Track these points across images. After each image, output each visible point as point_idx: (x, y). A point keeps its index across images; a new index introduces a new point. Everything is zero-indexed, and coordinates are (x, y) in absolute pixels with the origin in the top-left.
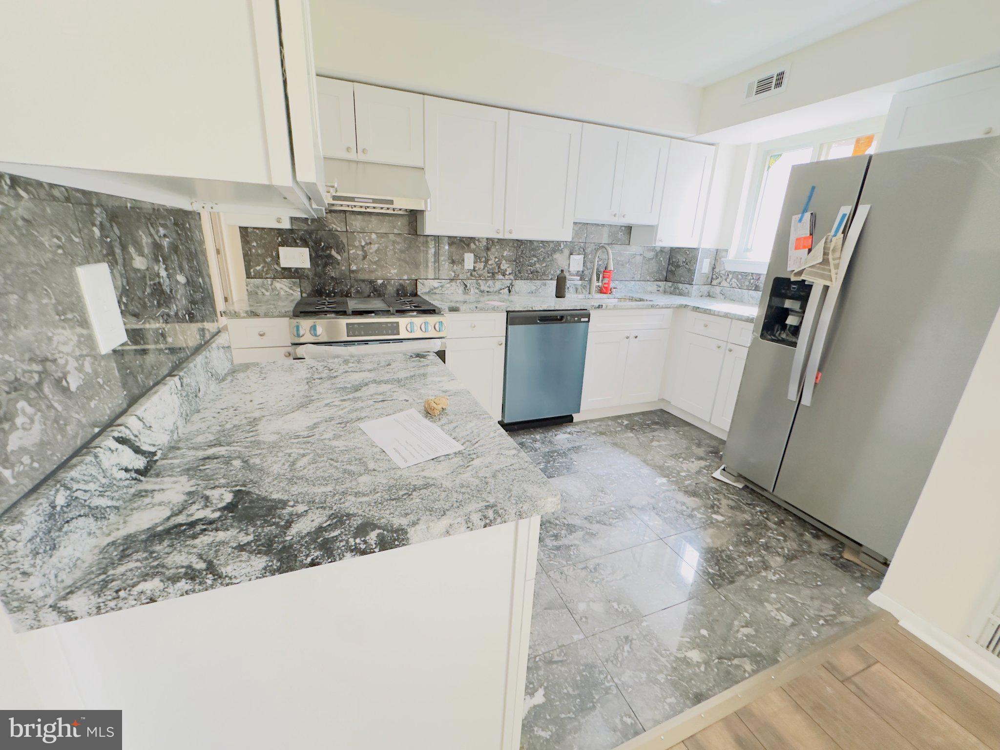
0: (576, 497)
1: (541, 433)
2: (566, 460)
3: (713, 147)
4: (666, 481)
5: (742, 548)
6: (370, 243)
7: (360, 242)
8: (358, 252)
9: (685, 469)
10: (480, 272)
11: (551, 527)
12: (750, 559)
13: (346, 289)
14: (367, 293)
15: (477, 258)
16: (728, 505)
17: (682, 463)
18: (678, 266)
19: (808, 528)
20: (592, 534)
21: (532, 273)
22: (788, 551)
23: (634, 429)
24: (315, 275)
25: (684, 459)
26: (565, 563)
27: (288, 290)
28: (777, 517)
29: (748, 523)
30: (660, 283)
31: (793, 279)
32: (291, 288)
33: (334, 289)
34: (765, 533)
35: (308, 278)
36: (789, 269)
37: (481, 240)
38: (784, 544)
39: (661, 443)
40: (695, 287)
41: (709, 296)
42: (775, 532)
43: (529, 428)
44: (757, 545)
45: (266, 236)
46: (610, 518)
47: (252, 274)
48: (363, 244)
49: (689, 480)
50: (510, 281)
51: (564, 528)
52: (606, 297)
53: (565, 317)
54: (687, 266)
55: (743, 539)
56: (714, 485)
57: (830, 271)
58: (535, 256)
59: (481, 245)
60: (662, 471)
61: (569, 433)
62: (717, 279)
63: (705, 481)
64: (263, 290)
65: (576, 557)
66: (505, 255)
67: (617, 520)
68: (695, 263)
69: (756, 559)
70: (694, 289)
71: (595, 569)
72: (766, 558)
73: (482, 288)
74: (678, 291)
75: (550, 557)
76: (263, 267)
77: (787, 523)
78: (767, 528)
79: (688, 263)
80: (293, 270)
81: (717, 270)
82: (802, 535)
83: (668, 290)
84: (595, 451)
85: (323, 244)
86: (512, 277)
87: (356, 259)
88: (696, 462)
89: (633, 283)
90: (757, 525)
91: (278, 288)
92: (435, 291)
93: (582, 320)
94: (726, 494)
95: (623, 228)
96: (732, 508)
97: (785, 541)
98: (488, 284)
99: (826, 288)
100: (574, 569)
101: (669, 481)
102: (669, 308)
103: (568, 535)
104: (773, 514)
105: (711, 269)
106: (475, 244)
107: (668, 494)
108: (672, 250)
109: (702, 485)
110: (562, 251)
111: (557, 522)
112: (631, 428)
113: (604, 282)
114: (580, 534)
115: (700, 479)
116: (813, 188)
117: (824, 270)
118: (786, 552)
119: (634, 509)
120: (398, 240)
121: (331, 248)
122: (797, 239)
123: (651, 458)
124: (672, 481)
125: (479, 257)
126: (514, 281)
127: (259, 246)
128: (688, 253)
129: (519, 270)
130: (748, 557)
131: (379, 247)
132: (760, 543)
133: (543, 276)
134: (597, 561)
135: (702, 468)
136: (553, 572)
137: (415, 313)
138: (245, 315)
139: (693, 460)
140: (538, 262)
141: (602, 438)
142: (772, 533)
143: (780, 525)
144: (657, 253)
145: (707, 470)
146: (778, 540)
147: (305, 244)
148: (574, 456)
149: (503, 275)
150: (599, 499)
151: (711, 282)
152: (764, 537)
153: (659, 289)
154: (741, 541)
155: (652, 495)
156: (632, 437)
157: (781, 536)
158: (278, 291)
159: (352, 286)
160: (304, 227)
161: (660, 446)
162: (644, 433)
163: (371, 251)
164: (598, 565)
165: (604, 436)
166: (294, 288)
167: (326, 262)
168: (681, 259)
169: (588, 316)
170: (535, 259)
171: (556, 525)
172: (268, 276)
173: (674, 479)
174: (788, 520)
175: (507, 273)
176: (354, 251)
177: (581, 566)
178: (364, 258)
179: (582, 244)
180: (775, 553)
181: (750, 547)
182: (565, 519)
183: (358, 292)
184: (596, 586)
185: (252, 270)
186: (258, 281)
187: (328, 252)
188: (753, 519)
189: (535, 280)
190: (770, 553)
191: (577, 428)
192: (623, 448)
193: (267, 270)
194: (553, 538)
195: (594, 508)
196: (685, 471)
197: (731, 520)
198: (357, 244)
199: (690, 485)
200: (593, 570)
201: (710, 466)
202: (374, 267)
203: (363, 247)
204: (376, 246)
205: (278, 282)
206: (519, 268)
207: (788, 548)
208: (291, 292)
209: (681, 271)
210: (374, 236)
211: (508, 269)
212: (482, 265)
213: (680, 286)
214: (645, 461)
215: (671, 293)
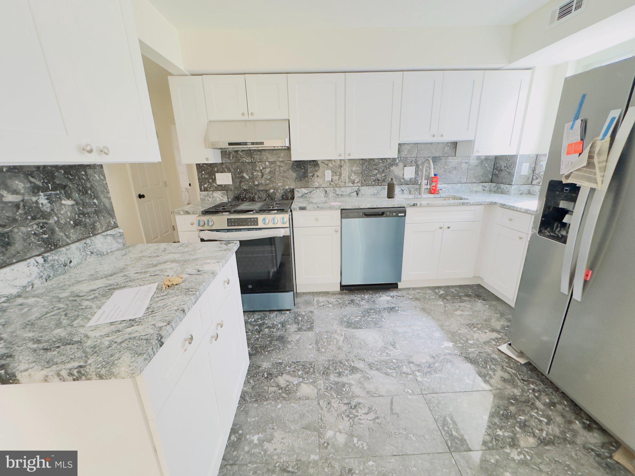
0: (371, 346)
1: (371, 294)
2: (378, 317)
3: (530, 71)
4: (452, 346)
5: (496, 420)
6: (265, 168)
7: (259, 167)
8: (259, 174)
9: (475, 338)
10: (337, 182)
11: (340, 366)
12: (500, 433)
13: (252, 196)
14: (264, 198)
15: (334, 173)
16: (502, 377)
17: (474, 333)
18: (501, 170)
19: (582, 418)
20: (368, 378)
21: (374, 181)
22: (547, 435)
23: (446, 299)
24: (235, 188)
25: (479, 329)
26: (335, 396)
27: (220, 197)
28: (549, 399)
29: (515, 399)
30: (485, 184)
31: (565, 182)
32: (222, 196)
33: (245, 196)
34: (529, 412)
35: (231, 191)
36: (561, 173)
37: (336, 161)
38: (545, 427)
39: (464, 313)
40: (513, 187)
41: (529, 193)
42: (541, 413)
43: (363, 290)
44: (514, 421)
45: (209, 168)
46: (388, 368)
47: (203, 189)
48: (261, 168)
49: (474, 348)
50: (358, 187)
51: (349, 369)
52: (433, 197)
53: (385, 213)
54: (508, 170)
55: (501, 412)
56: (496, 356)
57: (595, 174)
58: (376, 169)
59: (336, 164)
60: (453, 336)
61: (391, 297)
62: (537, 179)
63: (490, 352)
64: (208, 198)
65: (346, 394)
66: (353, 170)
67: (393, 371)
68: (514, 167)
69: (506, 434)
70: (513, 188)
71: (355, 406)
72: (518, 436)
73: (338, 193)
74: (500, 190)
75: (327, 389)
76: (208, 185)
77: (559, 407)
78: (533, 406)
79: (509, 168)
80: (223, 186)
81: (537, 172)
82: (570, 422)
83: (493, 189)
84: (404, 313)
85: (239, 170)
86: (359, 184)
87: (257, 178)
88: (488, 333)
89: (459, 185)
90: (524, 402)
91: (216, 197)
92: (306, 195)
93: (400, 215)
94: (505, 367)
95: (449, 144)
96: (504, 380)
97: (548, 424)
98: (341, 190)
99: (593, 190)
100: (339, 403)
101: (455, 345)
102: (481, 205)
103: (349, 375)
104: (547, 395)
105: (531, 172)
106: (332, 164)
107: (448, 357)
108: (496, 158)
109: (484, 355)
110: (397, 165)
111: (347, 363)
112: (443, 297)
113: (432, 185)
114: (358, 376)
115: (485, 349)
116: (584, 96)
117: (590, 173)
118: (544, 435)
119: (411, 365)
120: (282, 165)
121: (243, 172)
122: (569, 145)
123: (448, 324)
124: (457, 347)
125: (335, 173)
126: (360, 187)
127: (206, 174)
128: (509, 159)
129: (364, 180)
130: (498, 430)
131: (270, 170)
132: (519, 420)
133: (383, 183)
134: (360, 400)
135: (492, 339)
136: (323, 401)
137: (276, 211)
138: (183, 213)
139: (487, 331)
140: (378, 173)
141: (415, 303)
142: (537, 413)
143: (549, 407)
144: (482, 161)
145: (496, 342)
146: (541, 421)
147: (229, 171)
148: (385, 314)
149: (353, 183)
150: (387, 351)
151: (532, 182)
152: (526, 414)
153: (484, 189)
154: (499, 413)
155: (434, 355)
156: (441, 305)
157: (546, 418)
158: (215, 198)
159: (255, 194)
160: (228, 161)
161: (461, 316)
162: (453, 303)
163: (266, 172)
164: (359, 404)
165: (418, 301)
166: (224, 196)
167: (240, 180)
168: (503, 164)
169: (405, 212)
170: (377, 171)
171: (345, 365)
172: (211, 190)
173: (460, 345)
174: (560, 403)
175: (356, 182)
176: (256, 173)
177: (346, 401)
178: (262, 176)
179: (414, 158)
180: (530, 433)
181: (506, 421)
182: (353, 362)
183: (259, 197)
184: (349, 420)
185: (203, 187)
186: (205, 193)
187: (242, 174)
188: (522, 395)
189: (377, 186)
190: (525, 431)
191: (399, 293)
192: (428, 313)
193: (210, 187)
194: (337, 375)
195: (380, 357)
196: (474, 340)
197: (498, 391)
198: (258, 169)
199: (473, 352)
200: (353, 407)
201: (500, 339)
202: (268, 182)
203: (261, 170)
204: (269, 169)
205: (215, 193)
206: (364, 178)
207: (547, 432)
208: (222, 198)
209: (503, 174)
210: (267, 163)
211: (356, 179)
212: (337, 178)
213: (502, 186)
214: (441, 326)
215: (494, 192)
